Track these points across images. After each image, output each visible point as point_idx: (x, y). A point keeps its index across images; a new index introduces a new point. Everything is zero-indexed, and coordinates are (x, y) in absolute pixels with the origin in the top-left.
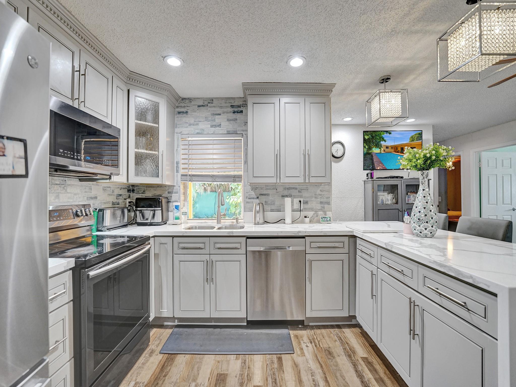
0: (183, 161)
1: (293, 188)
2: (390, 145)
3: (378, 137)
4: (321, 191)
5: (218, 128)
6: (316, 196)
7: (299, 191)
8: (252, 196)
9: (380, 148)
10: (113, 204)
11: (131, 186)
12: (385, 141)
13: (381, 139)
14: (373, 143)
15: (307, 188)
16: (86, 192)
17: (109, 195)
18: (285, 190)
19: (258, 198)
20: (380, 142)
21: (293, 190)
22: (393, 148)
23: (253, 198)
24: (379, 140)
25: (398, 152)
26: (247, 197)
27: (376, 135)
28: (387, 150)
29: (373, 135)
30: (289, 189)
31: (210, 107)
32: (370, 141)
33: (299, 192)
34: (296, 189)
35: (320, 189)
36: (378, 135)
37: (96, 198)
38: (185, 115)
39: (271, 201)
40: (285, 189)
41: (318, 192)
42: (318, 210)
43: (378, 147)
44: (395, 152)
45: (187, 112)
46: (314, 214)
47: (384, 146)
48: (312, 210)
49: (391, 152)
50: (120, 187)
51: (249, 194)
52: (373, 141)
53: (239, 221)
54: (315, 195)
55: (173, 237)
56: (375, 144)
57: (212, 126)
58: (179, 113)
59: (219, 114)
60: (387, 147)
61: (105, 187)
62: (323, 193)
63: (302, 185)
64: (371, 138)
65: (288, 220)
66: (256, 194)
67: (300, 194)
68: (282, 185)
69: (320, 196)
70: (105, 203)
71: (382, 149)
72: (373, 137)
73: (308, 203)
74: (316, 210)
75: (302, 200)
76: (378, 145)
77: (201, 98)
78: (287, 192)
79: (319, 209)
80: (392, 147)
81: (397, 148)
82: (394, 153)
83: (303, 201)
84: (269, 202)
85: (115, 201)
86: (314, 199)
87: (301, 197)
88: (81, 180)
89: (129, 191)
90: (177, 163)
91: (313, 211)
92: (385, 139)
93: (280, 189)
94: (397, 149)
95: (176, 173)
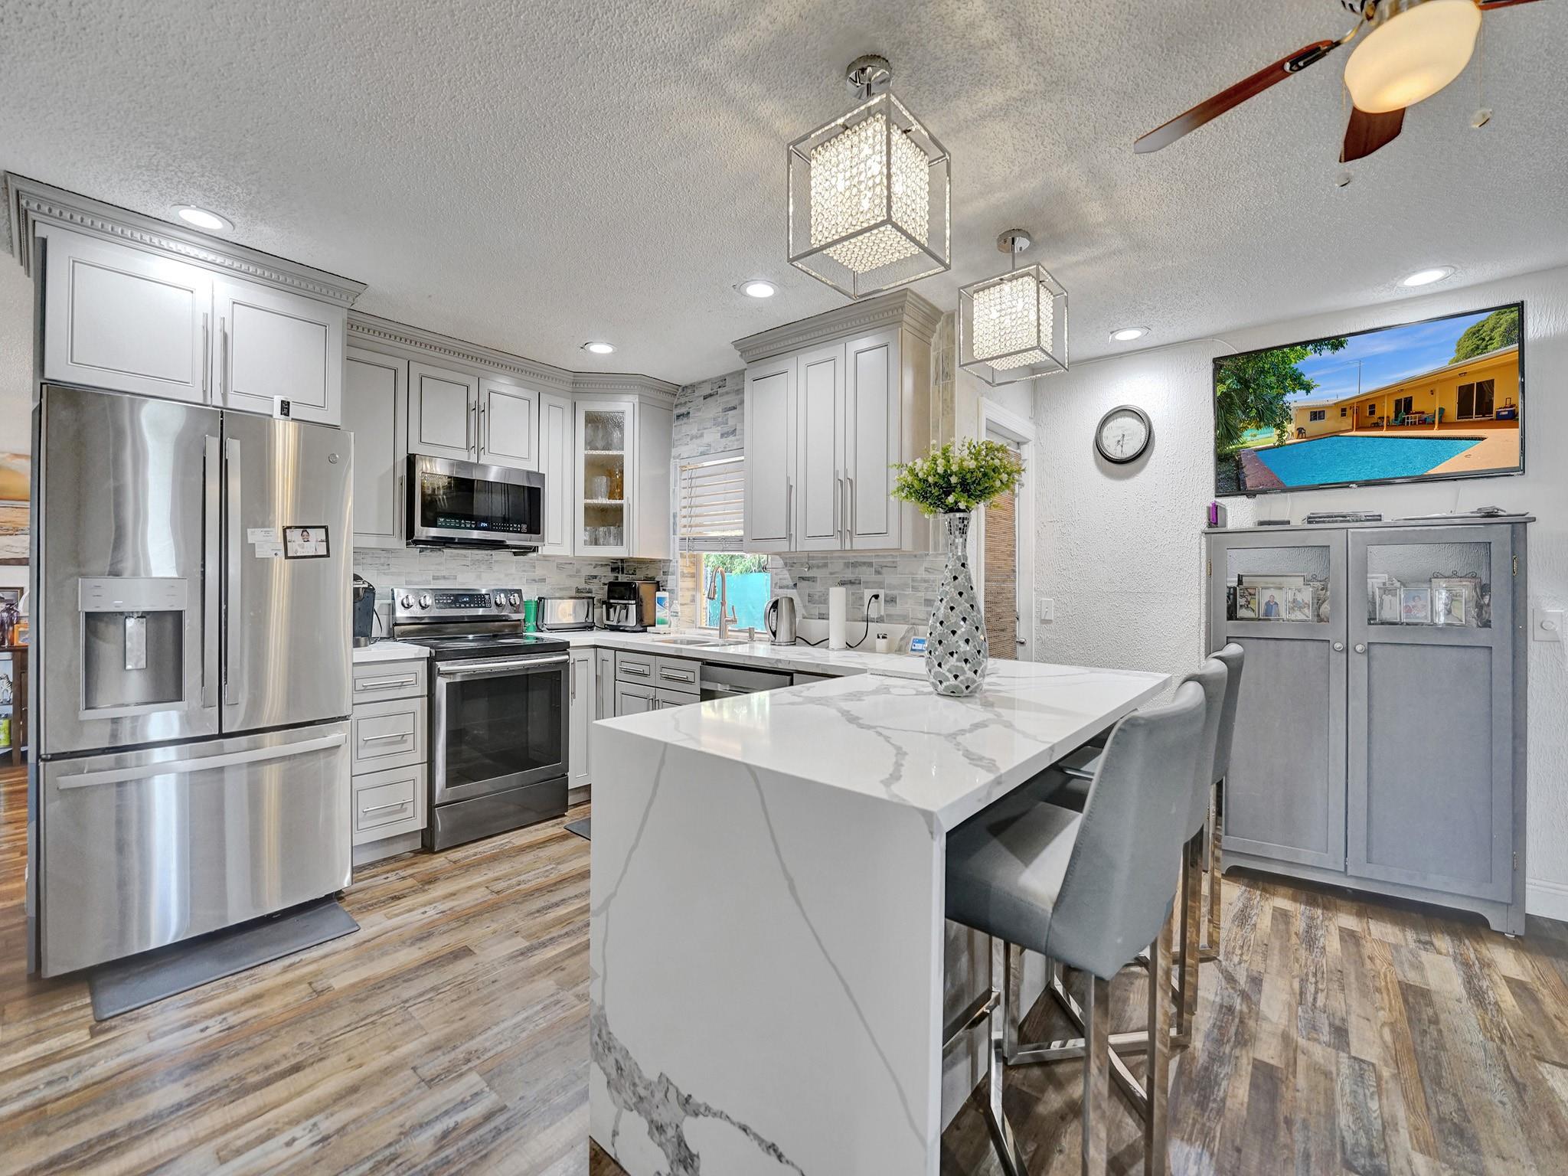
0: (684, 512)
1: (864, 563)
2: (1333, 400)
3: (1273, 379)
4: (926, 570)
5: (731, 438)
6: (916, 584)
7: (876, 571)
8: (785, 583)
9: (1278, 426)
10: (578, 590)
11: (619, 561)
12: (1307, 388)
13: (1288, 382)
14: (1246, 407)
15: (894, 562)
16: (524, 571)
17: (570, 576)
18: (848, 567)
19: (795, 585)
20: (1280, 396)
21: (864, 568)
22: (1349, 412)
23: (787, 587)
24: (1274, 392)
25: (1377, 426)
26: (776, 584)
27: (1262, 371)
28: (1314, 427)
29: (1245, 372)
30: (855, 565)
31: (722, 395)
32: (1232, 403)
33: (878, 572)
34: (870, 564)
35: (925, 565)
36: (1275, 366)
37: (544, 580)
38: (685, 420)
39: (820, 594)
40: (847, 565)
41: (921, 574)
42: (917, 621)
43: (1267, 425)
44: (1359, 428)
45: (689, 413)
46: (908, 631)
47: (1301, 409)
48: (904, 619)
49: (1334, 434)
50: (594, 563)
51: (781, 576)
52: (1245, 402)
53: (756, 635)
54: (913, 581)
55: (616, 649)
56: (1253, 413)
57: (722, 435)
58: (678, 417)
59: (735, 408)
60: (1317, 415)
61: (561, 564)
62: (931, 577)
63: (884, 557)
64: (1234, 390)
65: (836, 640)
66: (792, 578)
67: (878, 578)
68: (840, 557)
69: (926, 585)
70: (561, 589)
71: (1291, 428)
72: (1245, 383)
73: (896, 602)
74: (913, 621)
75: (882, 593)
76: (1270, 415)
77: (710, 380)
78: (852, 573)
79: (921, 617)
80: (1344, 410)
81: (1372, 407)
82: (1354, 433)
83: (886, 596)
84: (816, 597)
85: (583, 586)
86: (909, 591)
87: (881, 585)
88: (515, 554)
89: (613, 570)
90: (675, 516)
91: (906, 623)
92: (1306, 378)
93: (837, 566)
94: (1372, 413)
95: (672, 536)
